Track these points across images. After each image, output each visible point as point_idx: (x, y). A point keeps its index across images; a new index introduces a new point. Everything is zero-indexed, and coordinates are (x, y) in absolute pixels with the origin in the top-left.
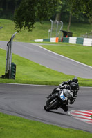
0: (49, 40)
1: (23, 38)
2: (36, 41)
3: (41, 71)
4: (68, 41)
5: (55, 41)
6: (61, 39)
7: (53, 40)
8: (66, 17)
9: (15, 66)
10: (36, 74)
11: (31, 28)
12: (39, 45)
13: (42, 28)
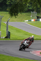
0: (31, 20)
1: (20, 20)
2: (25, 21)
3: (26, 34)
4: (39, 20)
5: (33, 21)
6: (36, 20)
7: (33, 20)
8: (39, 10)
9: (10, 33)
10: (24, 36)
11: (16, 16)
12: (26, 23)
13: (28, 15)
